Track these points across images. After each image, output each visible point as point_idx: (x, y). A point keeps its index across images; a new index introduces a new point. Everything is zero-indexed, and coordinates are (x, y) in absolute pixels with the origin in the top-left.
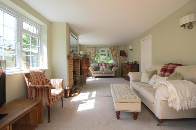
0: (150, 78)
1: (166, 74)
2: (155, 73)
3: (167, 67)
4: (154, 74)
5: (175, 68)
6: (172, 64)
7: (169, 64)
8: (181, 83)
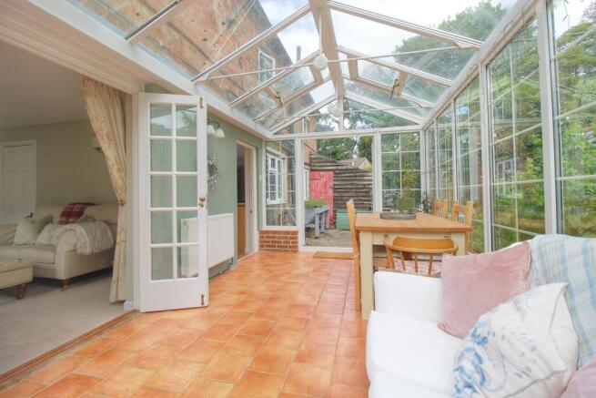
0: (40, 231)
1: (71, 220)
2: (48, 221)
3: (72, 209)
4: (47, 223)
5: (84, 209)
6: (80, 204)
7: (76, 204)
8: (92, 225)
